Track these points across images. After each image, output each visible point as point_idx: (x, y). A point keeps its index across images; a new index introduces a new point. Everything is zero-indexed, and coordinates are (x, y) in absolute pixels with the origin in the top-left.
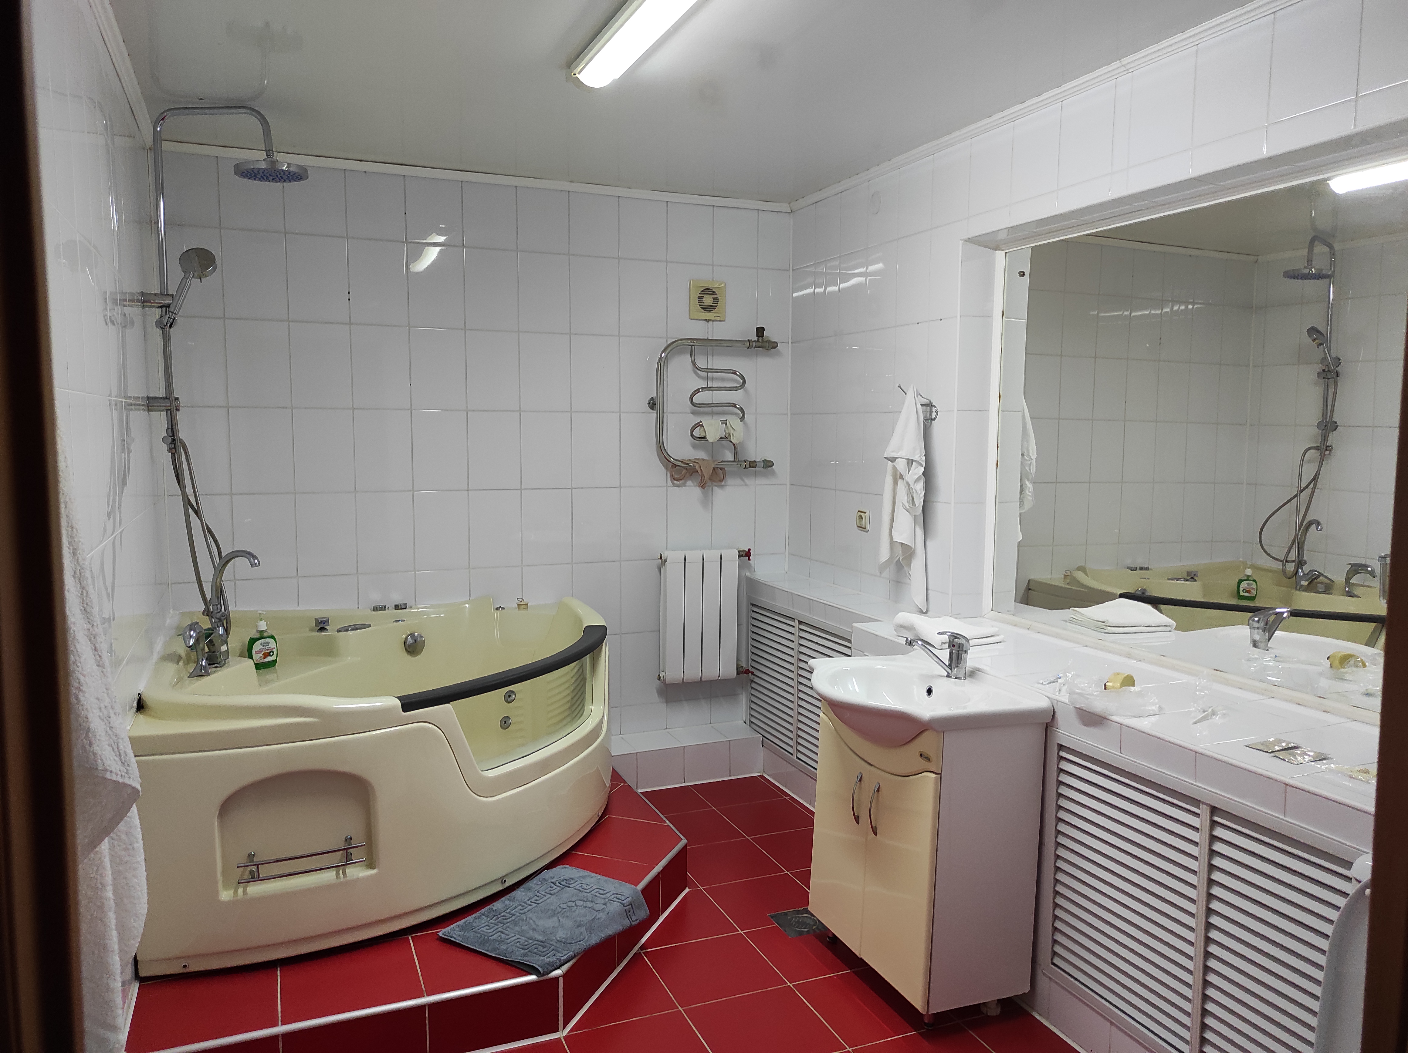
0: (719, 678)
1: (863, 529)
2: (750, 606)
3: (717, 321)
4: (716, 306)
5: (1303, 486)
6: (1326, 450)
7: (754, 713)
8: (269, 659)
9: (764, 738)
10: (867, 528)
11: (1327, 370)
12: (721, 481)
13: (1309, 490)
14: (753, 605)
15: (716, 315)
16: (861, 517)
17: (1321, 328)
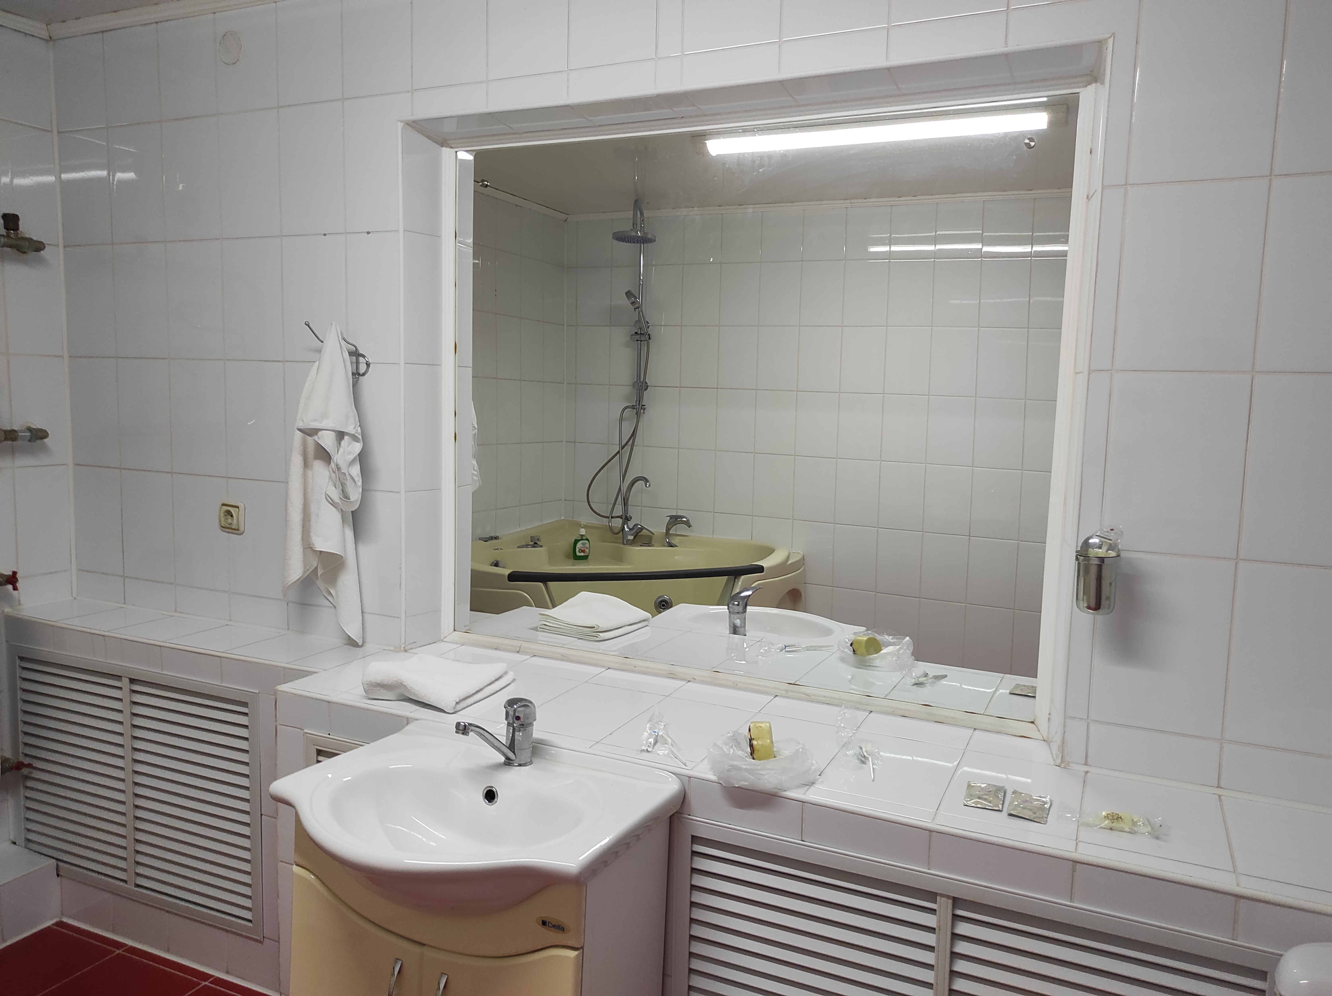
1: (237, 532)
2: (18, 662)
5: (623, 443)
6: (641, 409)
7: (31, 826)
9: (61, 864)
10: (242, 529)
11: (639, 332)
13: (628, 448)
14: (21, 659)
16: (229, 513)
17: (633, 292)
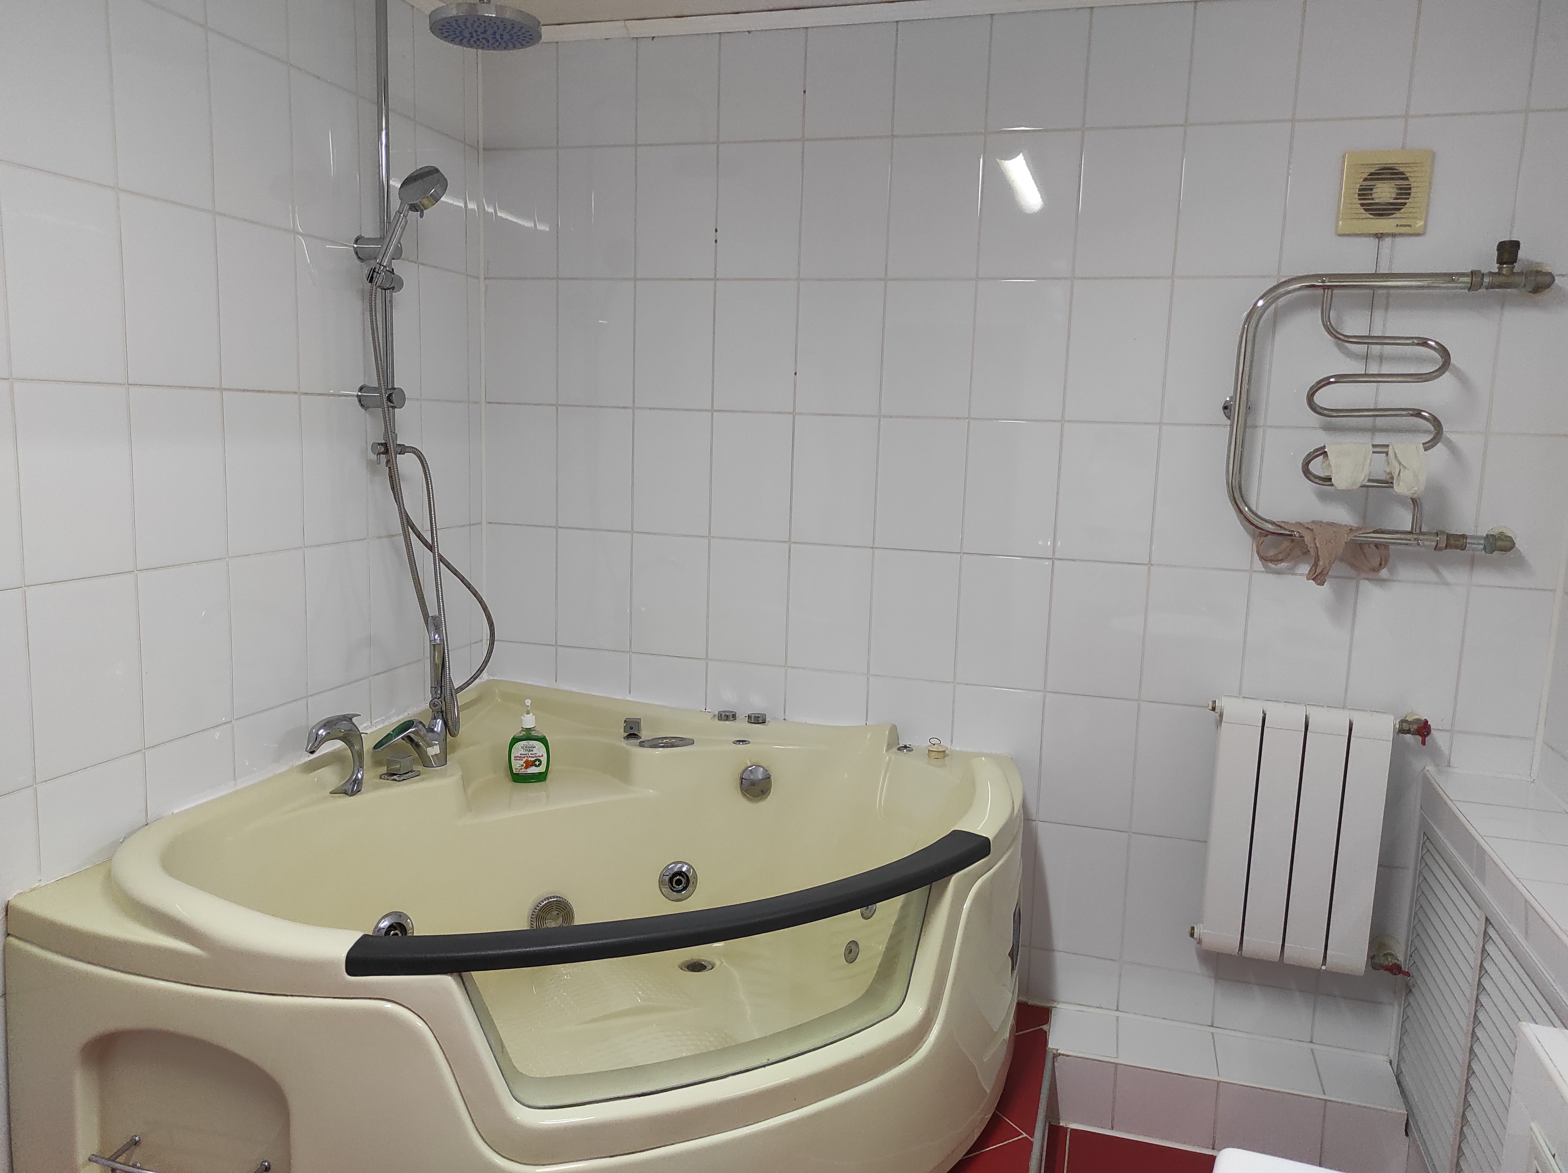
0: (1324, 968)
3: (1401, 235)
4: (1405, 204)
8: (533, 770)
12: (1376, 570)
15: (1399, 222)
